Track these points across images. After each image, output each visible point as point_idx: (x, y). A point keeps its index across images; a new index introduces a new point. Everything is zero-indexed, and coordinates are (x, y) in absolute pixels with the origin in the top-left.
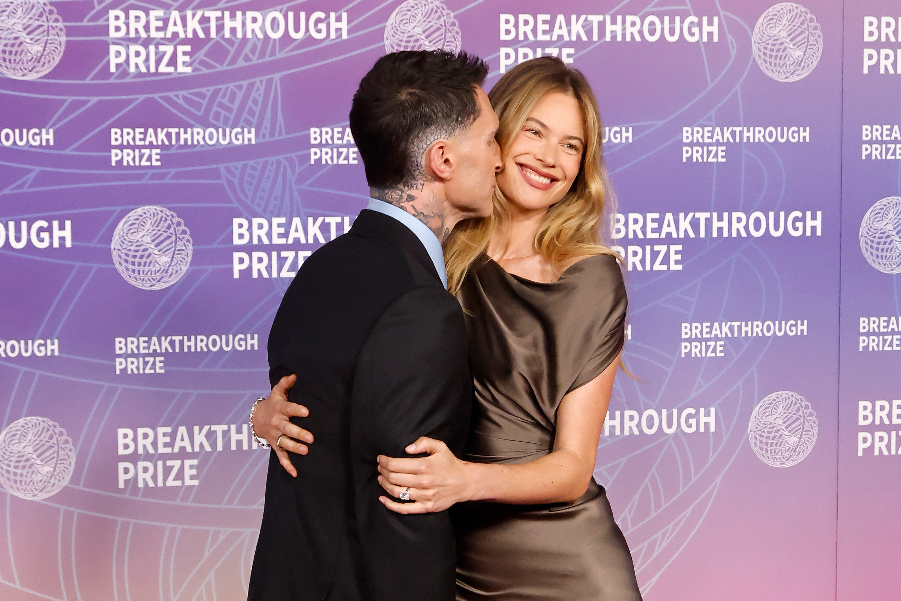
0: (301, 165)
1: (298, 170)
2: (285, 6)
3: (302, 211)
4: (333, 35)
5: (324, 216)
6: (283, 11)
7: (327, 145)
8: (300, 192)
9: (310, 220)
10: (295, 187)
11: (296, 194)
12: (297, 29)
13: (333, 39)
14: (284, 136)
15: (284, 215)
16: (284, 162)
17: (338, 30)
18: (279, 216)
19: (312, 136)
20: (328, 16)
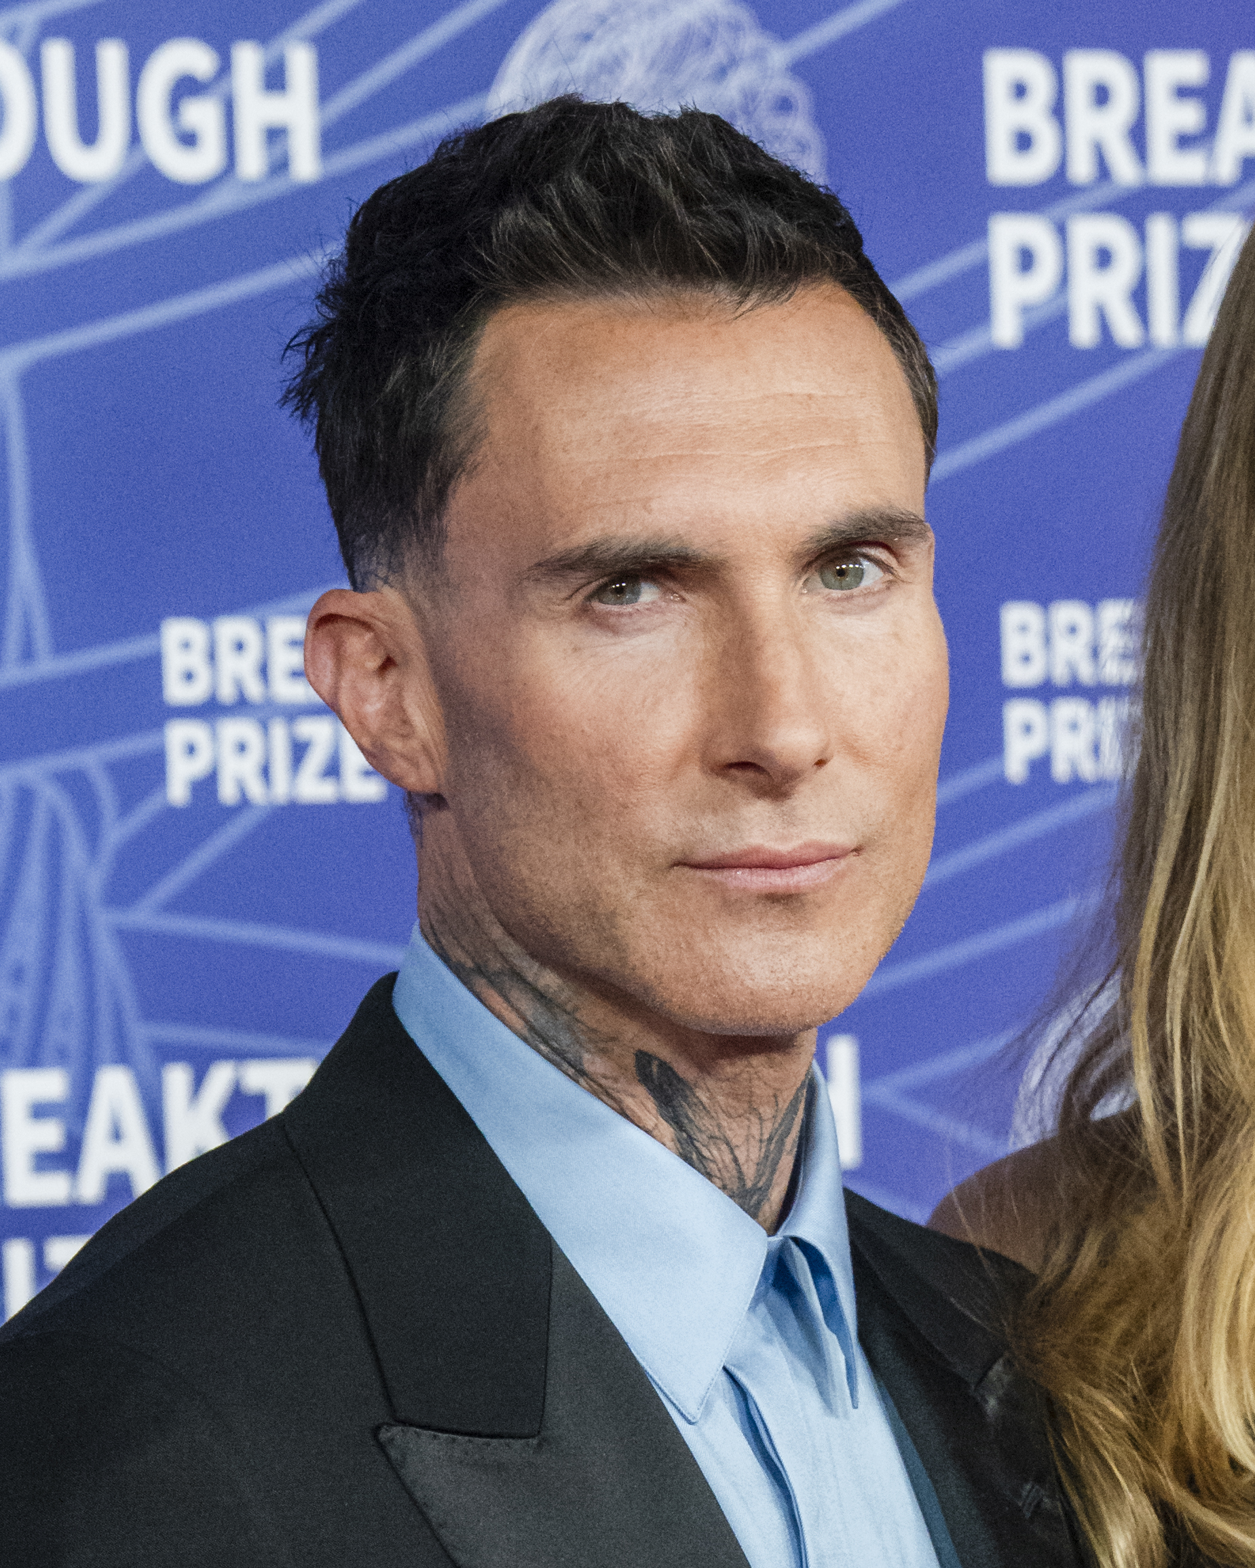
0: (127, 804)
1: (115, 833)
2: (28, 18)
3: (141, 1033)
4: (252, 162)
5: (240, 1056)
6: (27, 37)
7: (241, 706)
8: (131, 941)
9: (177, 1078)
10: (104, 921)
11: (108, 953)
12: (88, 130)
13: (251, 185)
14: (48, 666)
15: (61, 1058)
16: (50, 795)
17: (275, 135)
18: (33, 1061)
19: (174, 663)
20: (225, 67)
